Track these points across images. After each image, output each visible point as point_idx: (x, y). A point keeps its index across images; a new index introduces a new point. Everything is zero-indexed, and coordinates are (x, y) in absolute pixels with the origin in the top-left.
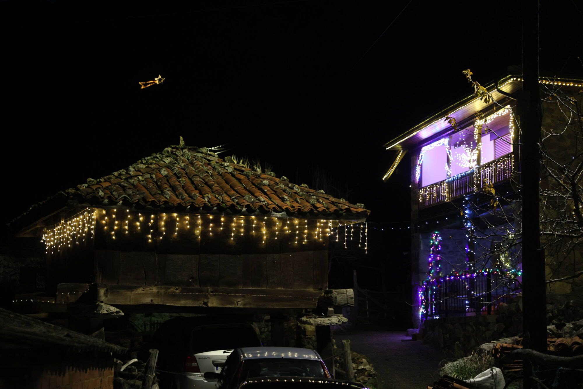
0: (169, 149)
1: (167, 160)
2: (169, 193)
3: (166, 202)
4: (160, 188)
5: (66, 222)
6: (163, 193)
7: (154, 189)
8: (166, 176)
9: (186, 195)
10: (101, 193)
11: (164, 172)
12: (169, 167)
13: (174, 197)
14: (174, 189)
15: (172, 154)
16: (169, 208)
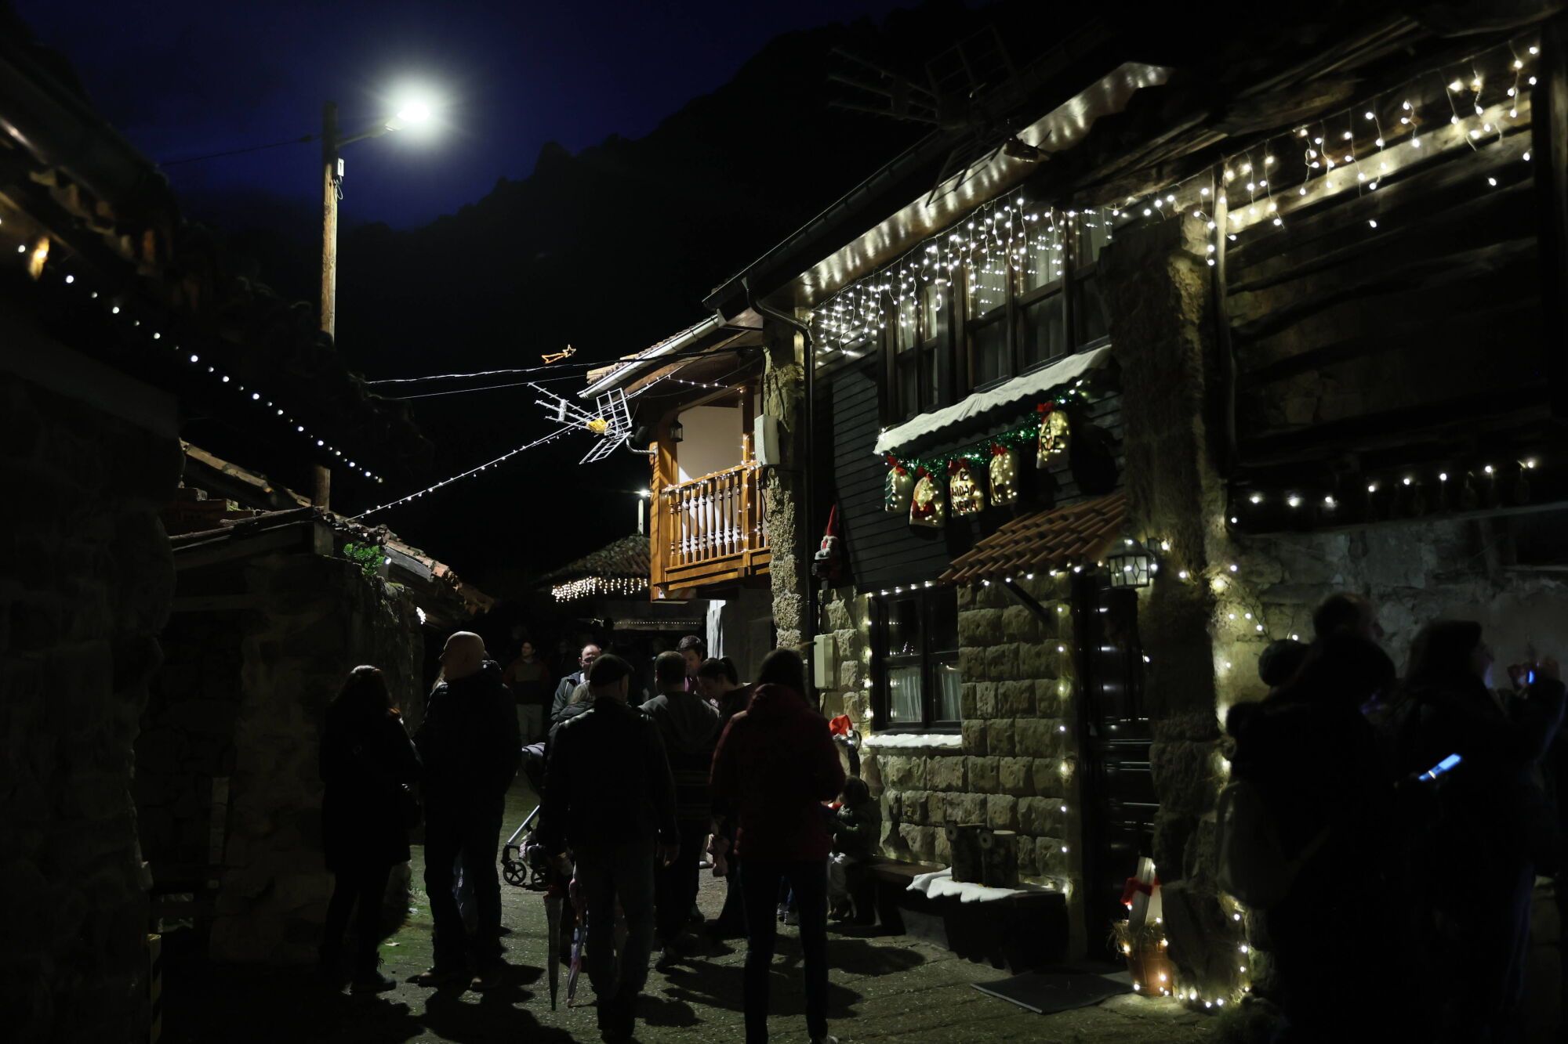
0: (631, 537)
1: (631, 544)
2: (635, 567)
3: (634, 573)
4: (629, 563)
5: (572, 583)
6: (631, 567)
7: (627, 564)
8: (632, 555)
9: (644, 568)
10: (599, 569)
11: (630, 553)
12: (633, 549)
13: (639, 570)
14: (637, 564)
15: (634, 540)
16: (635, 576)
